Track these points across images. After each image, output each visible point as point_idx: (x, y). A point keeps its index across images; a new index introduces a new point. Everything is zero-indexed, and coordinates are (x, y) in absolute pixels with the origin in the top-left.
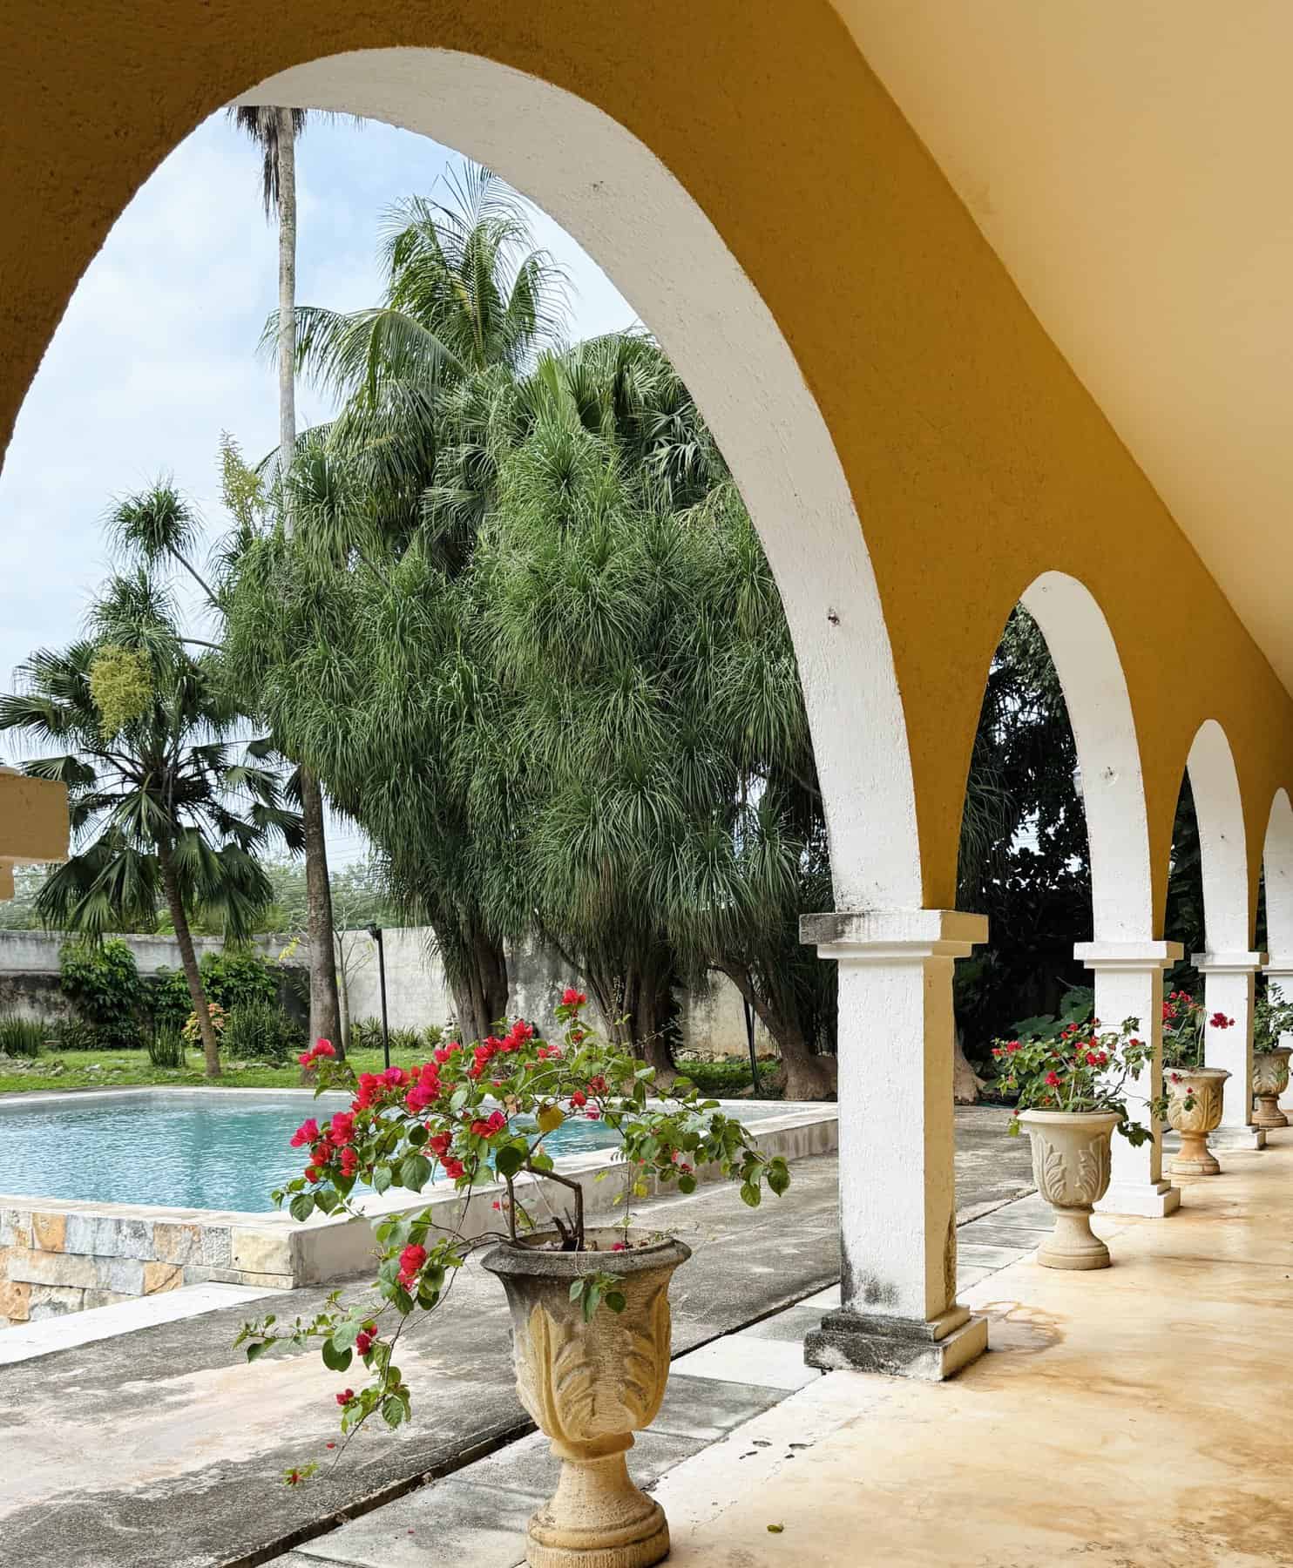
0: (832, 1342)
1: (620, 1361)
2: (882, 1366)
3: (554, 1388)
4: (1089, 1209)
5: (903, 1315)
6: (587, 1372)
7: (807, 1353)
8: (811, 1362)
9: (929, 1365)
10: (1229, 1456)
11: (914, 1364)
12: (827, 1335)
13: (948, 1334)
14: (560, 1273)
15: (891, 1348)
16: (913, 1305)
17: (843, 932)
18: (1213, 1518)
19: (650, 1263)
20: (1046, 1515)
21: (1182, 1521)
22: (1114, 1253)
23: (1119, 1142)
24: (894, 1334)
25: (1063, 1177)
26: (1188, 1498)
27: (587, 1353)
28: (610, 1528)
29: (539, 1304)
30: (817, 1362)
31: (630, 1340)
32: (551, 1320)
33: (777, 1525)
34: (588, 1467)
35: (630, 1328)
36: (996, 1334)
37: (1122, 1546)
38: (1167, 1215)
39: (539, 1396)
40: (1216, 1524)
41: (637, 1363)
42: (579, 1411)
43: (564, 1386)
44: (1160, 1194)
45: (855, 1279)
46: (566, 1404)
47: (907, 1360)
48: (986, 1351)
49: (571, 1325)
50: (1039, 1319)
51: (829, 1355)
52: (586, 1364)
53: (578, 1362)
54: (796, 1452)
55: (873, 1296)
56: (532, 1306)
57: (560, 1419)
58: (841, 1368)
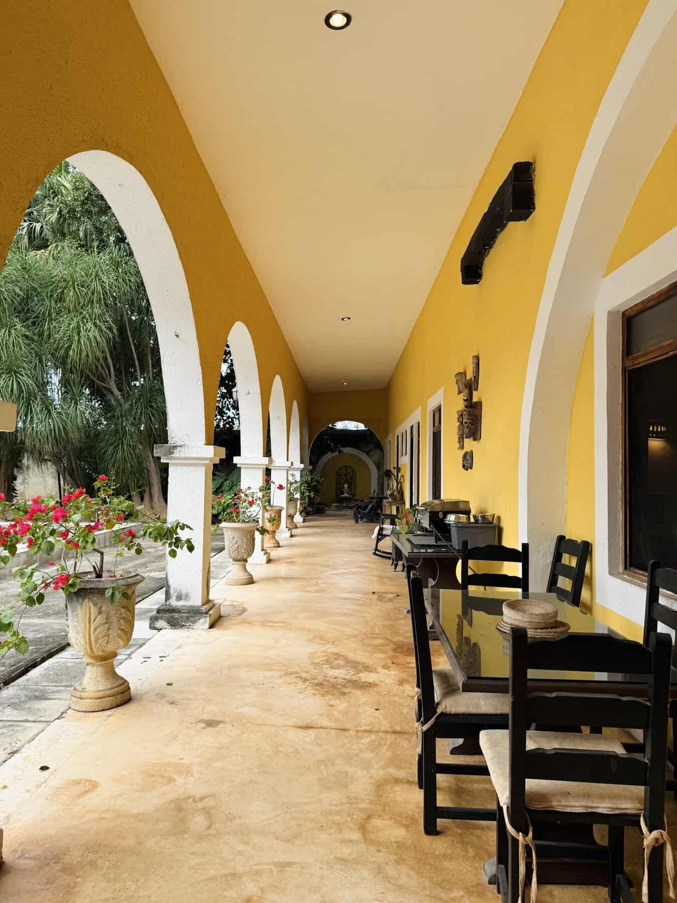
0: (162, 618)
1: (119, 621)
2: (184, 626)
3: (92, 633)
4: (246, 561)
5: (192, 605)
6: (107, 626)
7: (151, 624)
8: (152, 627)
9: (204, 622)
10: (319, 641)
11: (197, 623)
12: (160, 615)
13: (209, 611)
14: (99, 587)
15: (187, 618)
16: (196, 600)
17: (173, 452)
18: (322, 661)
19: (134, 581)
20: (267, 666)
21: (313, 663)
22: (255, 579)
23: (257, 535)
24: (189, 612)
25: (237, 549)
26: (311, 656)
27: (107, 619)
28: (112, 689)
29: (87, 600)
30: (155, 627)
31: (123, 613)
32: (92, 606)
33: (170, 682)
34: (100, 666)
35: (124, 608)
36: (223, 611)
37: (296, 673)
38: (267, 563)
39: (85, 637)
40: (323, 662)
41: (126, 622)
42: (102, 642)
43: (96, 633)
44: (265, 554)
45: (172, 591)
46: (97, 640)
47: (194, 622)
48: (220, 617)
49: (100, 608)
50: (235, 604)
51: (161, 623)
52: (106, 623)
53: (103, 622)
54: (163, 659)
55: (179, 598)
56: (83, 601)
57: (93, 646)
58: (165, 628)
